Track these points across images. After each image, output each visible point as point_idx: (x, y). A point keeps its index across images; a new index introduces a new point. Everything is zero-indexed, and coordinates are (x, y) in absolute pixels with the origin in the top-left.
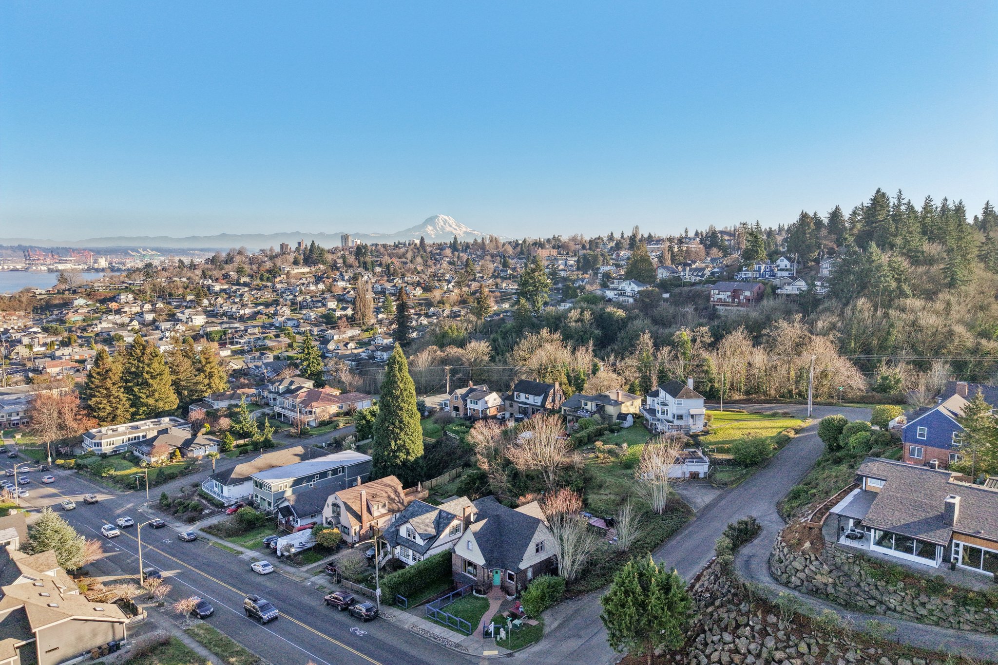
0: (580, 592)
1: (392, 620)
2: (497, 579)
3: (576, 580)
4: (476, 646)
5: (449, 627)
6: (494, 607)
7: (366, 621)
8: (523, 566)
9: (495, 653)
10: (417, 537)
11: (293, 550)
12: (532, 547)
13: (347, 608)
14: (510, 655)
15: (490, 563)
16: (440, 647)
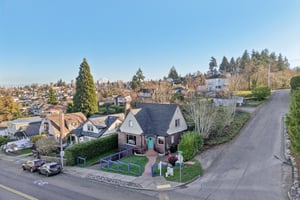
0: (214, 145)
1: (73, 174)
2: (151, 145)
3: (209, 139)
4: (148, 182)
5: (120, 172)
6: (152, 161)
7: (50, 175)
8: (169, 132)
9: (169, 186)
10: (95, 128)
11: (16, 149)
12: (173, 123)
13: (36, 170)
14: (182, 187)
15: (146, 132)
16: (115, 187)
